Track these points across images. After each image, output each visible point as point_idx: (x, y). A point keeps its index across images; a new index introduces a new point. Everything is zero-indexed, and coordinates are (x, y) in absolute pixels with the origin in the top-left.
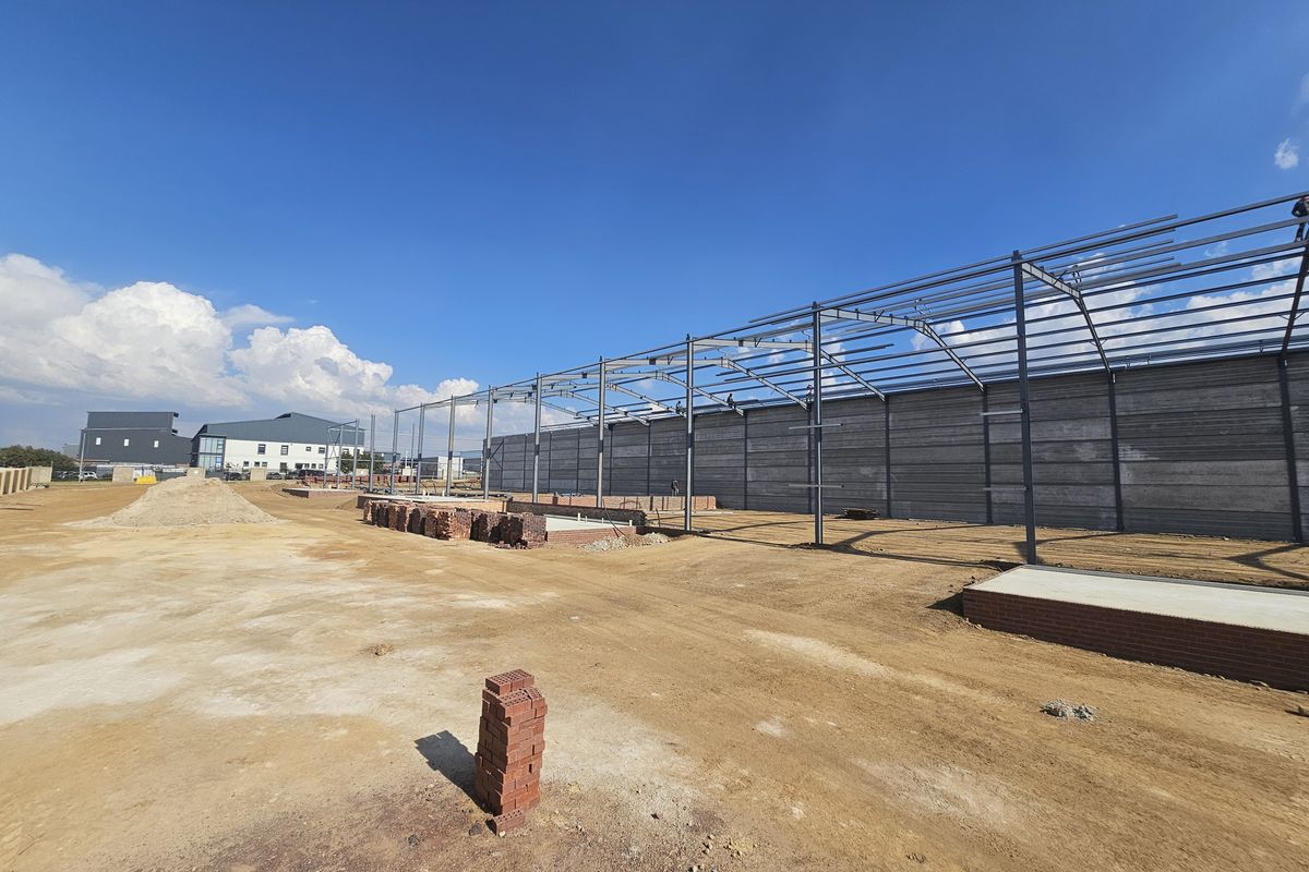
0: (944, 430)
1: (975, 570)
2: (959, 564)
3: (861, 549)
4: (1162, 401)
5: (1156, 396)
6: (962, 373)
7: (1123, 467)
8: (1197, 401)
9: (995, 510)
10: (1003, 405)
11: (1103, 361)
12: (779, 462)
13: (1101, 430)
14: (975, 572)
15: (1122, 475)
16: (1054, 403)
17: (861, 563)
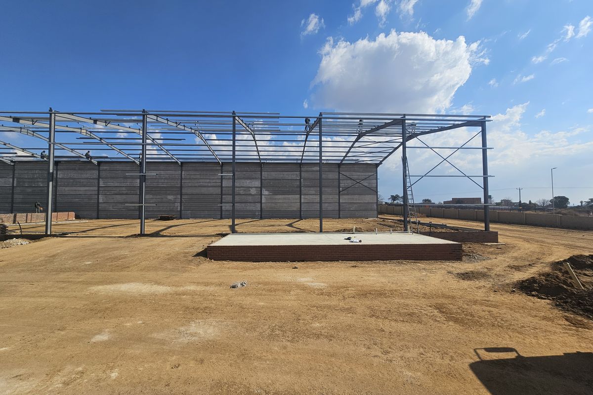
0: (205, 180)
1: (213, 238)
2: (208, 236)
3: (165, 234)
4: (274, 175)
5: (272, 173)
6: (213, 157)
7: (263, 196)
8: (282, 175)
9: (223, 213)
10: (228, 172)
11: (260, 159)
12: (121, 192)
13: (257, 183)
14: (213, 239)
15: (263, 200)
16: (245, 173)
17: (164, 241)
